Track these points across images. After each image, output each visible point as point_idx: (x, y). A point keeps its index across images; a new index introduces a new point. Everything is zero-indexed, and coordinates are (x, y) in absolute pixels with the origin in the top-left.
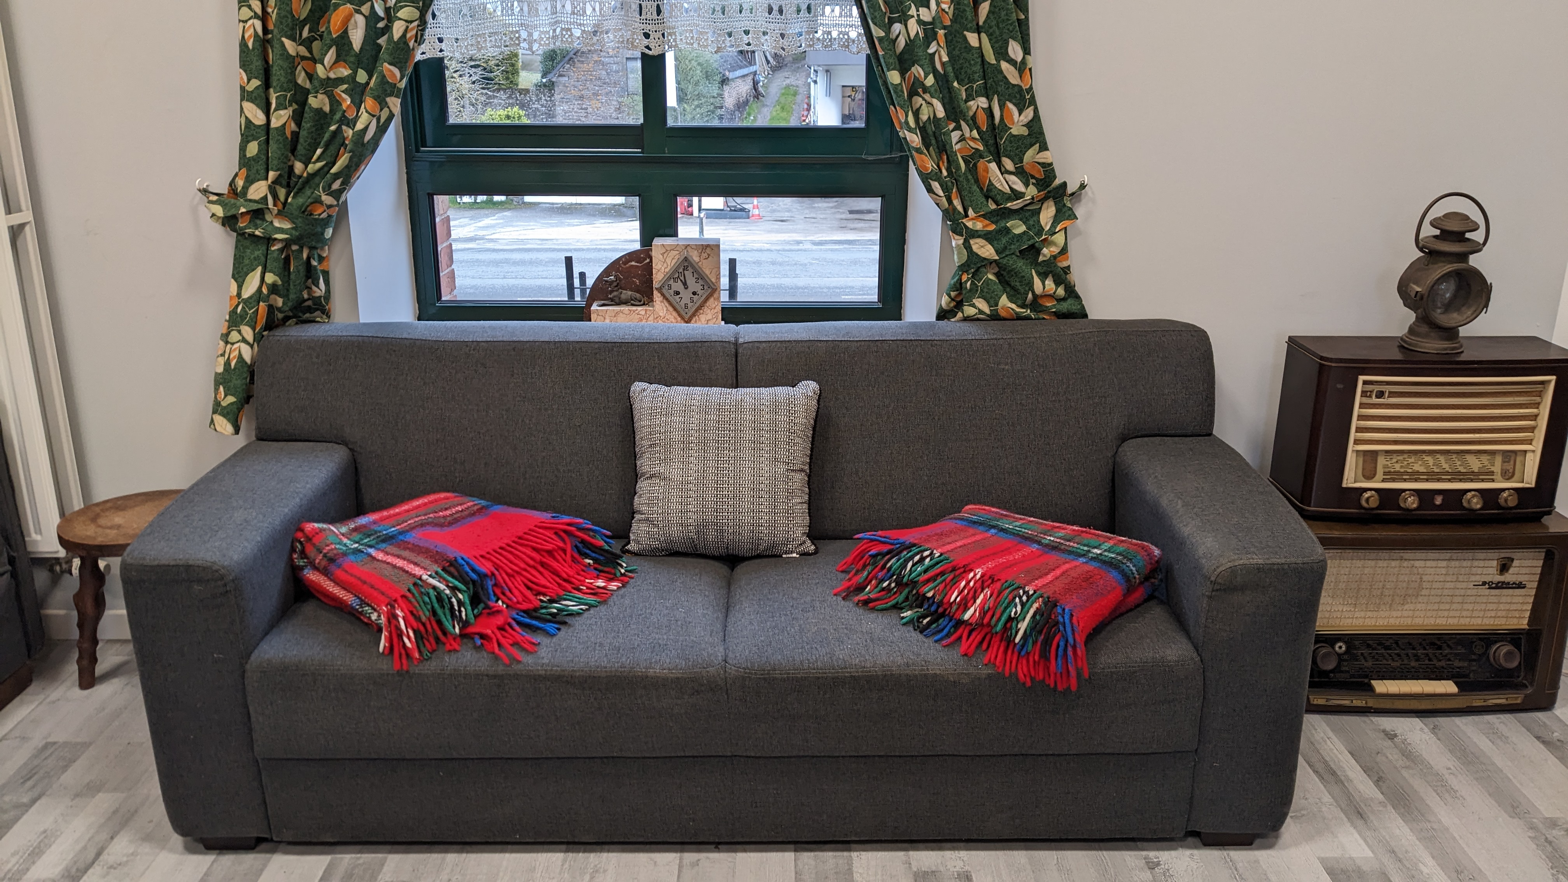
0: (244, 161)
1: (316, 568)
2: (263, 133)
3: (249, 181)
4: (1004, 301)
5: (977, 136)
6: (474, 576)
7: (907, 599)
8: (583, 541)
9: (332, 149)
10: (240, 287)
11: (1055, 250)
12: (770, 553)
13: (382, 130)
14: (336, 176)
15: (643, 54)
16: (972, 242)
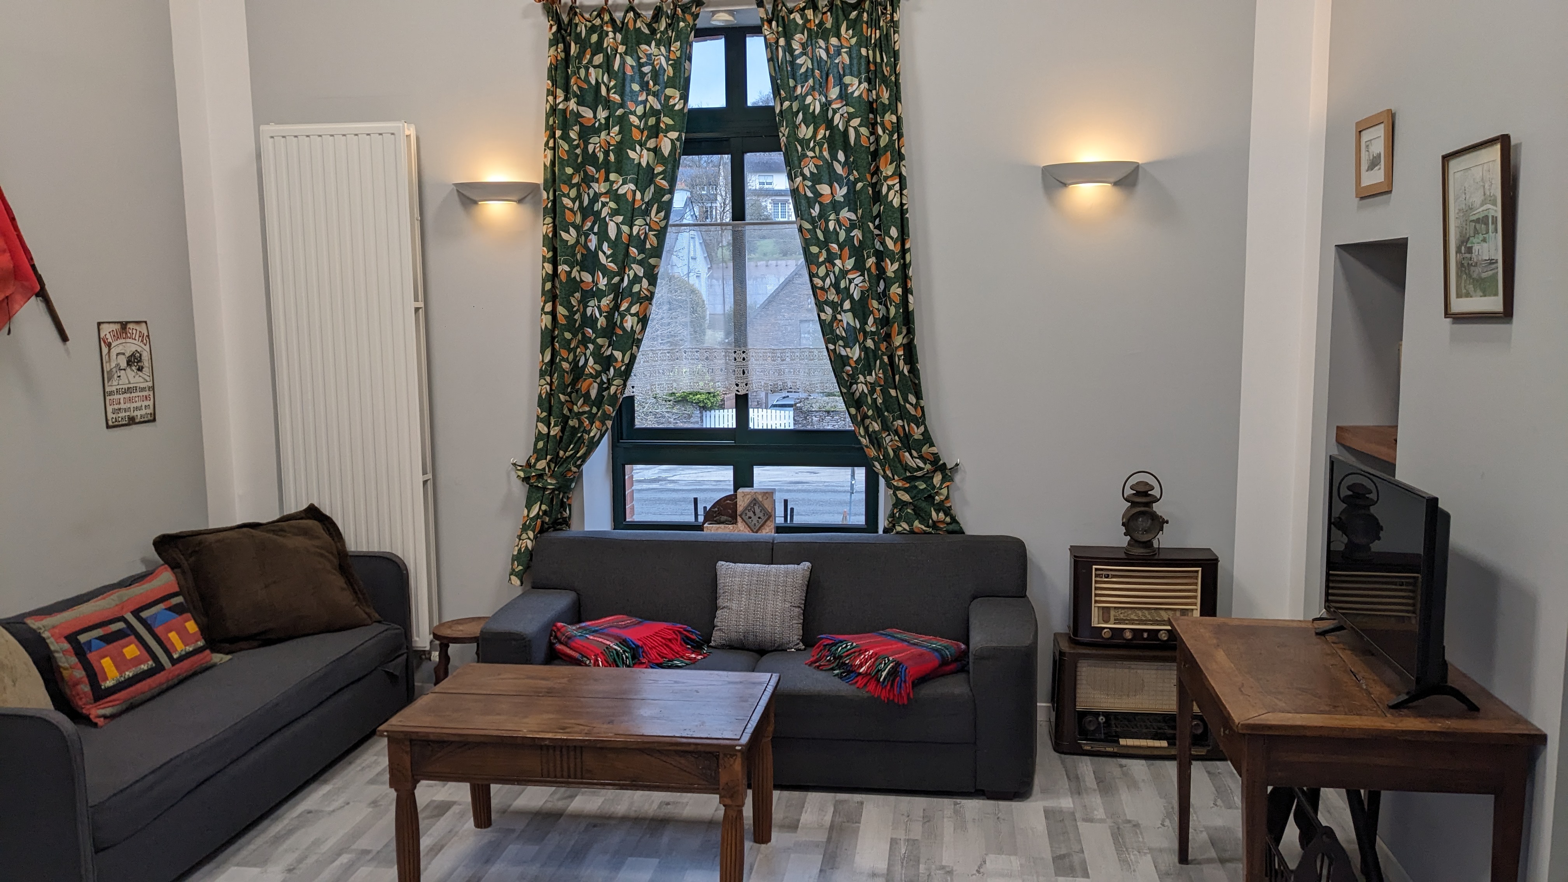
0: (536, 450)
1: (561, 643)
2: (546, 437)
3: (537, 460)
4: (916, 523)
5: (897, 439)
6: (634, 646)
7: (837, 665)
8: (686, 636)
9: (578, 444)
10: (529, 512)
11: (943, 498)
12: (780, 648)
13: (602, 436)
14: (579, 458)
15: (736, 394)
16: (897, 492)
